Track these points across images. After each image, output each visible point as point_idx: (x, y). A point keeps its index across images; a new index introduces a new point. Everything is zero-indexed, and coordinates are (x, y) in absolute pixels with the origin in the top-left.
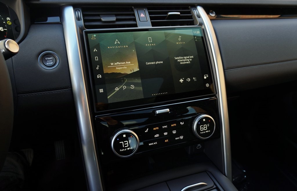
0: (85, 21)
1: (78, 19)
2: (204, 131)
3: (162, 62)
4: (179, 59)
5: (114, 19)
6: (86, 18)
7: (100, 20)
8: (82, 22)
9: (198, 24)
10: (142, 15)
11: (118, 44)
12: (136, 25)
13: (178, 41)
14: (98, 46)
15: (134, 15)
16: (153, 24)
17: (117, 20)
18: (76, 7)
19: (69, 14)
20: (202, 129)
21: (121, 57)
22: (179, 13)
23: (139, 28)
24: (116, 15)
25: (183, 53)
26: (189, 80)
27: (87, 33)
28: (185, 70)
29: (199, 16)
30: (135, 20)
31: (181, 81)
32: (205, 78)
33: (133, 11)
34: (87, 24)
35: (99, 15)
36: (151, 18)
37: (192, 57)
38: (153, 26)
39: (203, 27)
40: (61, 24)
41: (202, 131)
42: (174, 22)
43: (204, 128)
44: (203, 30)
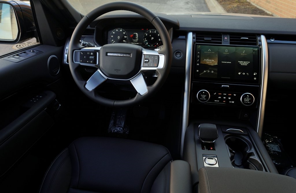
0: (196, 39)
1: (193, 38)
2: (246, 101)
3: (231, 63)
4: (241, 62)
5: (210, 39)
6: (197, 38)
7: (204, 39)
8: (195, 40)
9: (258, 45)
10: (226, 38)
11: (209, 51)
12: (221, 43)
13: (243, 53)
14: (200, 51)
15: (221, 38)
17: (212, 40)
18: (194, 32)
19: (190, 35)
20: (245, 100)
21: (210, 57)
22: (248, 38)
23: (222, 44)
24: (212, 37)
25: (244, 59)
26: (244, 74)
27: (196, 45)
28: (243, 69)
29: (260, 41)
30: (221, 40)
31: (239, 73)
32: (254, 74)
33: (221, 35)
34: (197, 40)
35: (203, 37)
36: (230, 40)
37: (249, 62)
38: (230, 44)
39: (261, 47)
40: (186, 40)
41: (245, 101)
42: (244, 43)
43: (247, 100)
44: (260, 49)
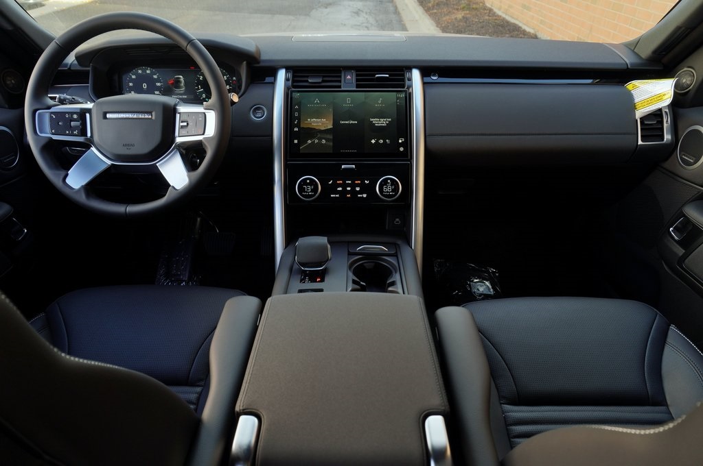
0: (293, 81)
1: (287, 80)
2: (387, 192)
3: (356, 122)
4: (375, 121)
5: (319, 80)
6: (295, 79)
7: (307, 81)
8: (290, 83)
9: (406, 87)
10: (349, 77)
11: (317, 103)
12: (340, 87)
13: (378, 103)
14: (299, 104)
15: (340, 77)
16: (358, 86)
17: (323, 81)
18: (288, 69)
19: (281, 75)
20: (385, 190)
21: (318, 114)
22: (388, 76)
23: (342, 89)
24: (323, 77)
25: (381, 115)
26: (381, 141)
27: (292, 92)
28: (380, 131)
29: (410, 79)
30: (340, 81)
31: (373, 141)
32: (400, 141)
33: (341, 73)
34: (295, 84)
35: (308, 77)
36: (357, 80)
37: (390, 120)
38: (356, 88)
39: (410, 90)
40: (273, 84)
41: (385, 192)
42: (382, 85)
43: (388, 189)
44: (410, 93)
